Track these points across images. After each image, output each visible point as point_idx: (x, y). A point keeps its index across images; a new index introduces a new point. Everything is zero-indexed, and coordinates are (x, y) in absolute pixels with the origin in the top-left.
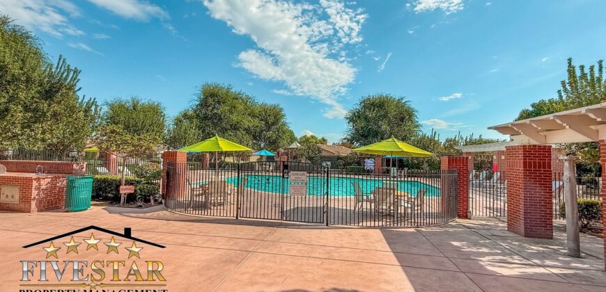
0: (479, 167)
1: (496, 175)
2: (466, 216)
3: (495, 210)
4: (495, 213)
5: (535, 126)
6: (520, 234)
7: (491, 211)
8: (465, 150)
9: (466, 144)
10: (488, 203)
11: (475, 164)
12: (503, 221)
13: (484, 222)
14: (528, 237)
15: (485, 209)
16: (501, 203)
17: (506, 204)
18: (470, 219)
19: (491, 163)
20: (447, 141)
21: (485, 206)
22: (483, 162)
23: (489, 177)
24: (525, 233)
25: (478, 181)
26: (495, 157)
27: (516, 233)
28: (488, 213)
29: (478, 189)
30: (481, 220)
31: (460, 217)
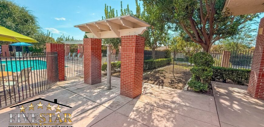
0: (72, 51)
1: (79, 55)
2: (63, 79)
3: (79, 72)
4: (79, 73)
5: (97, 26)
6: (89, 84)
7: (77, 73)
8: (66, 43)
9: (66, 40)
10: (75, 68)
11: (70, 50)
12: (82, 77)
13: (73, 81)
14: (93, 84)
15: (74, 72)
16: (81, 67)
17: (83, 68)
18: (66, 80)
19: (77, 49)
20: (58, 38)
21: (74, 70)
22: (74, 49)
23: (76, 56)
24: (92, 83)
25: (72, 58)
26: (78, 47)
27: (88, 84)
28: (75, 74)
29: (72, 61)
30: (72, 79)
31: (60, 80)
